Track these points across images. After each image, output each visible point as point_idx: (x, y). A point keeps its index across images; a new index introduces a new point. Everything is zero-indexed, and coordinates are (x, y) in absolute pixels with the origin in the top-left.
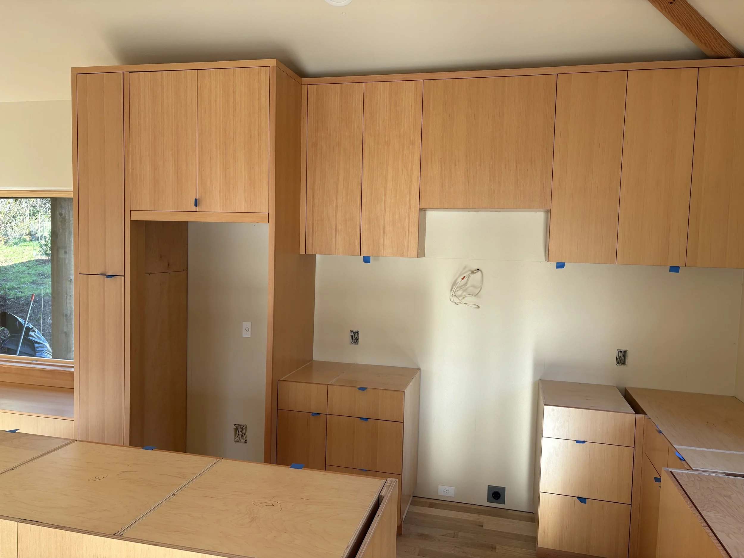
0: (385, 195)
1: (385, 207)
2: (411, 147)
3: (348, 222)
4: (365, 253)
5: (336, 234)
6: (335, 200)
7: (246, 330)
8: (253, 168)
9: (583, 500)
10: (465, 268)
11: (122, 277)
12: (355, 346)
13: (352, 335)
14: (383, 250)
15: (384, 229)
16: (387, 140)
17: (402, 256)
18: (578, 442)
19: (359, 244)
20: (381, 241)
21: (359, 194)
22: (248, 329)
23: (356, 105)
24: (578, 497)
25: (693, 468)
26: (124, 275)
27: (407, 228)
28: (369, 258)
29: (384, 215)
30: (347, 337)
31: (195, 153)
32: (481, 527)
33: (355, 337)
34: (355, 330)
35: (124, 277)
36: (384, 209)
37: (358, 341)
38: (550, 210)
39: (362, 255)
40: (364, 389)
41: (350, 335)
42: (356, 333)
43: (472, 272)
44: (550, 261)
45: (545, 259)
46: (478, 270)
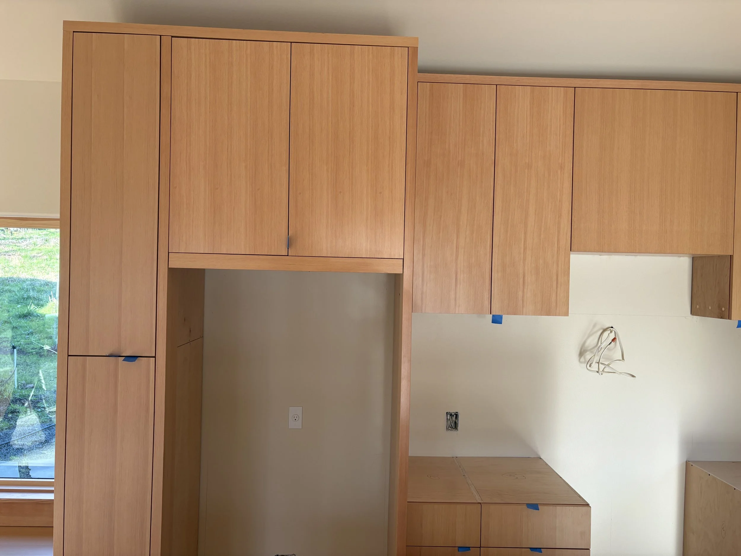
0: (525, 233)
1: (525, 249)
2: (559, 172)
3: (473, 269)
4: (496, 312)
5: (456, 285)
6: (455, 240)
7: (295, 418)
8: (381, 193)
10: (595, 326)
11: (151, 358)
12: (453, 433)
13: (448, 418)
14: (523, 307)
15: (524, 277)
16: (527, 161)
17: (549, 314)
19: (489, 299)
20: (520, 293)
21: (490, 232)
22: (298, 417)
23: (486, 113)
26: (154, 355)
27: (554, 278)
28: (501, 317)
29: (524, 260)
30: (442, 422)
31: (285, 168)
33: (453, 421)
34: (453, 411)
35: (154, 358)
36: (524, 252)
37: (458, 426)
38: (731, 257)
39: (494, 313)
40: (535, 507)
41: (446, 418)
42: (457, 415)
43: (605, 330)
44: (729, 318)
45: (691, 313)
46: (612, 327)
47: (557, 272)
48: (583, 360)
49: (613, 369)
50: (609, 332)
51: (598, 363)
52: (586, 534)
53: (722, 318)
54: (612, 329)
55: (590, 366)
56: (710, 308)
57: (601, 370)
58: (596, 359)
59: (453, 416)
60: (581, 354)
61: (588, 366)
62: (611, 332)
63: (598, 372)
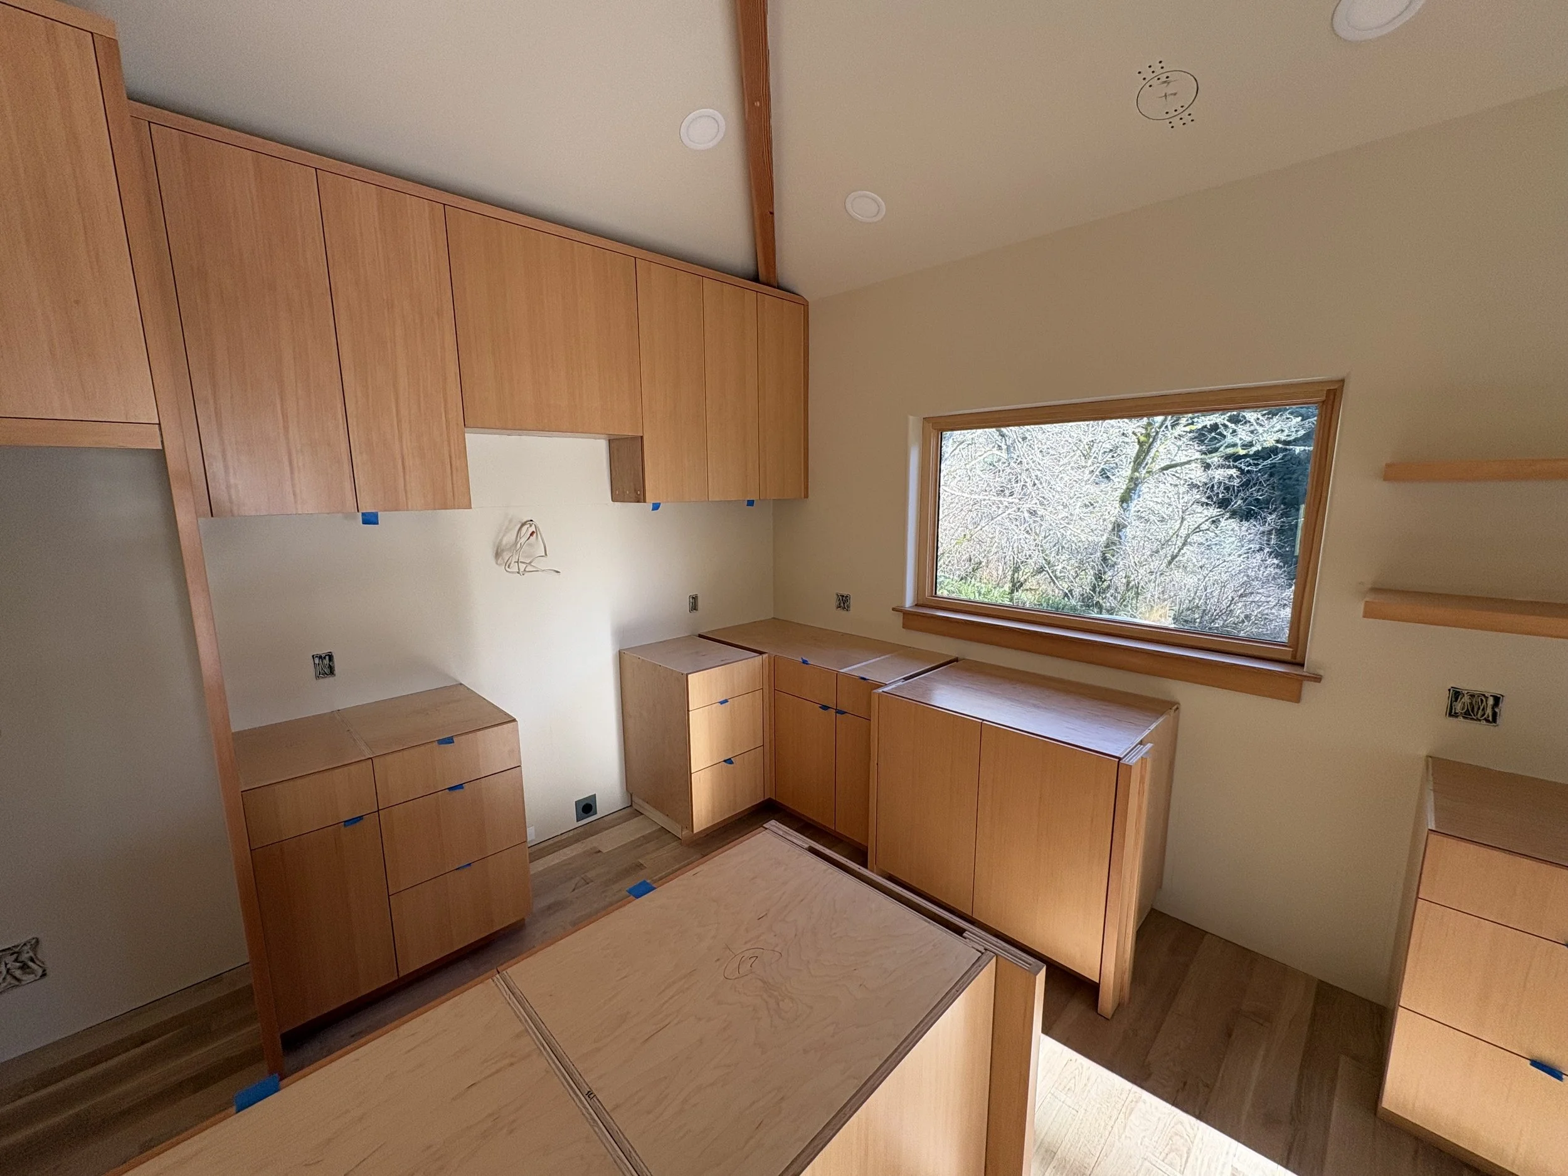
1: (399, 422)
3: (318, 448)
4: (366, 508)
5: (292, 473)
9: (729, 761)
10: (510, 522)
12: (329, 680)
13: (317, 662)
14: (407, 500)
15: (403, 461)
17: (445, 507)
18: (722, 703)
19: (351, 491)
20: (401, 482)
24: (725, 761)
25: (887, 683)
27: (447, 461)
28: (376, 515)
29: (400, 436)
32: (599, 854)
33: (326, 665)
34: (323, 651)
36: (398, 425)
37: (334, 670)
38: (642, 437)
39: (361, 511)
40: (449, 741)
41: (313, 663)
42: (330, 657)
43: (523, 525)
44: (645, 501)
45: (612, 500)
46: (531, 521)
47: (450, 451)
48: (502, 562)
49: (534, 567)
50: (529, 526)
51: (518, 562)
52: (515, 751)
53: (638, 502)
54: (531, 522)
55: (509, 567)
56: (628, 492)
57: (522, 570)
58: (515, 559)
59: (325, 658)
60: (497, 555)
61: (507, 567)
62: (531, 526)
63: (518, 573)
